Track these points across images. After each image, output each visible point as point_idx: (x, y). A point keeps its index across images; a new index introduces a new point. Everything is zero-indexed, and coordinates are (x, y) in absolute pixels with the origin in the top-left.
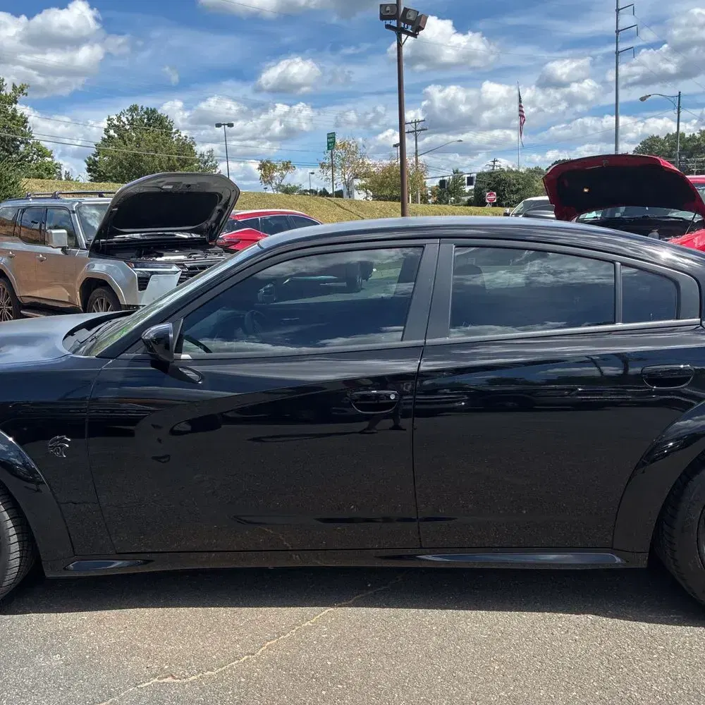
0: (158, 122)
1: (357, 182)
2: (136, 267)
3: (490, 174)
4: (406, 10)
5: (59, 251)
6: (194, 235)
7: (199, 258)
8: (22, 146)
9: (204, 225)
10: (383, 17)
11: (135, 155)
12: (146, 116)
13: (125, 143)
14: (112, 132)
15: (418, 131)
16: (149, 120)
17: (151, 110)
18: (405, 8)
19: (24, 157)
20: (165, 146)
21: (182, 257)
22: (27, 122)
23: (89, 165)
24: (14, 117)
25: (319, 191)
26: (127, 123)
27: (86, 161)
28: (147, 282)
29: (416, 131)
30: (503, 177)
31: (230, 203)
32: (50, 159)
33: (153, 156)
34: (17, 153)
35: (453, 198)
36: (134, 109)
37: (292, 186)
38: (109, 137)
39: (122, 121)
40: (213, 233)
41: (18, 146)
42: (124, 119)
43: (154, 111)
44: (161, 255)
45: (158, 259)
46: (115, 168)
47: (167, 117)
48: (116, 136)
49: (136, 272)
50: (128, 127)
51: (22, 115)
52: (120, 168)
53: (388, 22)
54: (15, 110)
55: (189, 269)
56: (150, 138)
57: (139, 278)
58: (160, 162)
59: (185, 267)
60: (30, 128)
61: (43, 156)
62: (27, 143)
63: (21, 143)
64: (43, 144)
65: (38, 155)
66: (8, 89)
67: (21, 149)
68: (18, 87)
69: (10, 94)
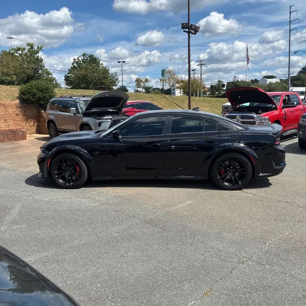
0: (94, 60)
1: (177, 85)
2: (98, 120)
3: (232, 83)
4: (191, 25)
5: (73, 115)
6: (114, 110)
7: (116, 118)
9: (117, 107)
10: (182, 28)
12: (89, 58)
13: (80, 69)
14: (75, 64)
15: (202, 65)
16: (90, 59)
17: (91, 55)
18: (191, 24)
19: (41, 75)
20: (97, 71)
21: (111, 117)
22: (43, 61)
23: (65, 78)
24: (37, 59)
25: (160, 89)
26: (81, 60)
27: (64, 76)
28: (101, 124)
29: (201, 65)
30: (238, 84)
32: (51, 76)
34: (38, 74)
35: (217, 93)
36: (84, 55)
37: (149, 86)
38: (74, 66)
39: (79, 60)
40: (120, 109)
41: (39, 71)
42: (80, 59)
44: (105, 116)
45: (104, 118)
46: (77, 79)
47: (98, 58)
48: (77, 66)
49: (98, 121)
50: (81, 62)
51: (41, 58)
52: (79, 79)
53: (185, 30)
54: (38, 56)
55: (113, 121)
56: (91, 67)
57: (99, 123)
59: (112, 120)
60: (44, 63)
61: (48, 75)
62: (42, 70)
63: (40, 70)
64: (48, 70)
65: (46, 74)
66: (36, 48)
67: (40, 72)
68: (39, 47)
69: (36, 50)
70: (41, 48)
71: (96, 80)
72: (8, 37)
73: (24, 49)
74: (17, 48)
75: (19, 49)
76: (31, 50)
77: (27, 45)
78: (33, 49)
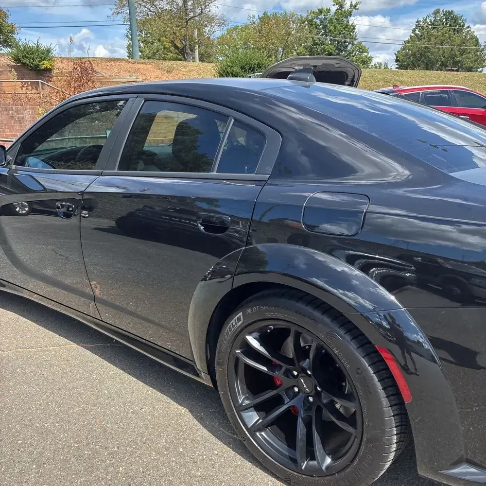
0: (453, 21)
8: (350, 45)
11: (426, 48)
12: (445, 17)
14: (417, 32)
16: (446, 19)
17: (449, 12)
19: (350, 53)
22: (355, 29)
23: (397, 57)
24: (348, 25)
26: (430, 23)
27: (395, 54)
31: (355, 80)
32: (366, 54)
33: (438, 48)
34: (345, 51)
36: (437, 12)
38: (415, 34)
39: (427, 22)
41: (347, 46)
43: (451, 13)
47: (462, 16)
48: (420, 34)
50: (429, 27)
51: (352, 24)
54: (349, 21)
58: (444, 52)
60: (356, 33)
61: (362, 52)
62: (353, 44)
63: (349, 44)
64: (363, 44)
65: (359, 52)
66: (347, 7)
67: (349, 48)
68: (354, 4)
69: (348, 10)
70: (356, 6)
71: (444, 57)
73: (329, 11)
74: (318, 10)
75: (321, 11)
76: (340, 11)
77: (334, 3)
78: (343, 9)
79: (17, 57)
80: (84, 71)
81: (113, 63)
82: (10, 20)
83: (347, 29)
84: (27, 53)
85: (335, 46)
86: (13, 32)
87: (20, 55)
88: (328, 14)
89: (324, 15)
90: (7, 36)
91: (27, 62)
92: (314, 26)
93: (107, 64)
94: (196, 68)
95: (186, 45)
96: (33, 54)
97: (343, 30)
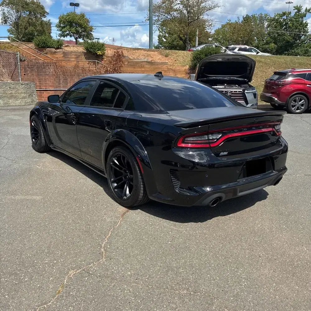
8: (303, 36)
19: (303, 41)
22: (307, 25)
24: (302, 23)
31: (253, 66)
34: (299, 40)
41: (301, 36)
51: (306, 22)
60: (308, 28)
62: (305, 35)
66: (303, 11)
67: (302, 38)
68: (308, 9)
69: (303, 13)
70: (309, 11)
72: (287, 2)
73: (290, 13)
74: (283, 12)
75: (284, 14)
76: (298, 13)
77: (294, 9)
78: (300, 13)
79: (87, 48)
80: (119, 56)
81: (136, 51)
82: (90, 24)
83: (301, 26)
84: (92, 46)
85: (292, 37)
86: (91, 31)
87: (89, 47)
88: (290, 15)
89: (286, 16)
90: (88, 33)
91: (92, 50)
92: (279, 23)
93: (133, 51)
94: (182, 54)
95: (187, 38)
96: (95, 46)
97: (299, 26)
